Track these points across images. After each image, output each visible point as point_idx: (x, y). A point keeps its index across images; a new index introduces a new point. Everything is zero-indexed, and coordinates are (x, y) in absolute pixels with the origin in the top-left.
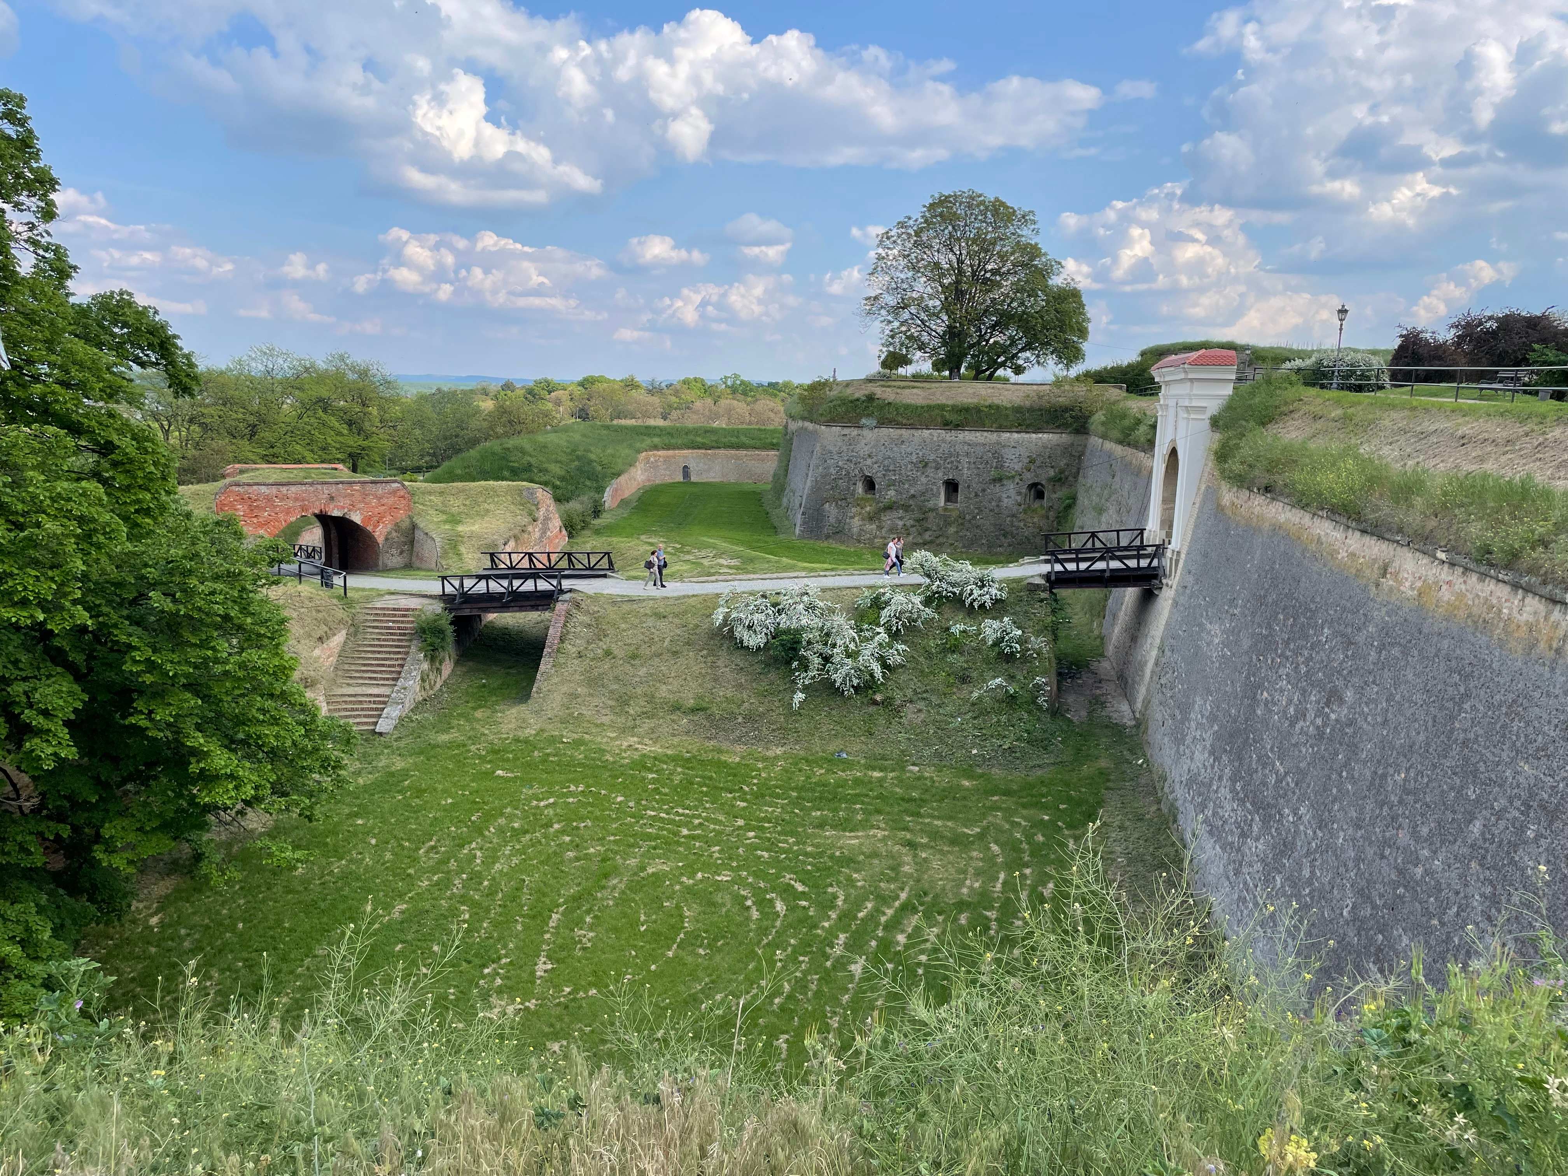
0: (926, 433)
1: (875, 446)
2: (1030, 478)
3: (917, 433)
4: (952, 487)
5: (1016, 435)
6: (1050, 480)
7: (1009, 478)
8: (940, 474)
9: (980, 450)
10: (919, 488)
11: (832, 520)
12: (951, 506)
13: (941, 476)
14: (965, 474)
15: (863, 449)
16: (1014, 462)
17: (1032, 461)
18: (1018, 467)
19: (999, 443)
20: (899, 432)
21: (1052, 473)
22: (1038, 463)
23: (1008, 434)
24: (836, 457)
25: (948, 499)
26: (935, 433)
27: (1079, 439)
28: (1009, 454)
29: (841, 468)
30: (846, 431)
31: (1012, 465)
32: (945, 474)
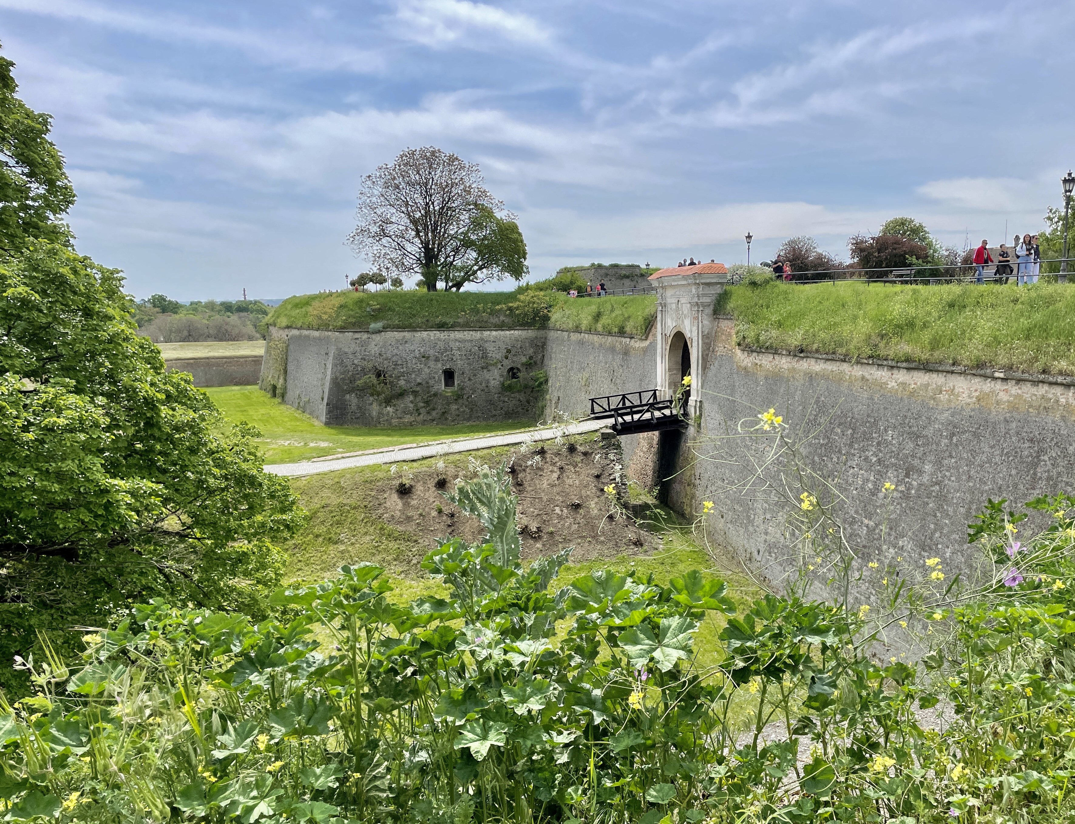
0: (425, 334)
1: (384, 346)
2: (508, 364)
3: (418, 334)
4: (449, 375)
5: (494, 333)
6: (523, 364)
7: (491, 365)
8: (440, 365)
9: (468, 345)
10: (424, 376)
11: (354, 407)
12: (449, 389)
13: (439, 367)
14: (459, 365)
15: (373, 349)
16: (495, 354)
17: (509, 351)
18: (499, 356)
19: (482, 339)
20: (402, 334)
21: (524, 360)
22: (513, 352)
23: (488, 332)
24: (351, 356)
25: (446, 385)
26: (432, 334)
27: (542, 332)
28: (490, 347)
29: (357, 366)
30: (357, 335)
31: (494, 355)
32: (443, 365)
